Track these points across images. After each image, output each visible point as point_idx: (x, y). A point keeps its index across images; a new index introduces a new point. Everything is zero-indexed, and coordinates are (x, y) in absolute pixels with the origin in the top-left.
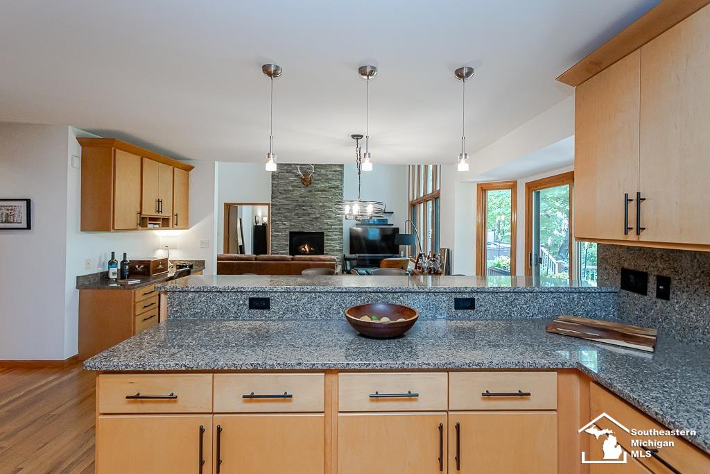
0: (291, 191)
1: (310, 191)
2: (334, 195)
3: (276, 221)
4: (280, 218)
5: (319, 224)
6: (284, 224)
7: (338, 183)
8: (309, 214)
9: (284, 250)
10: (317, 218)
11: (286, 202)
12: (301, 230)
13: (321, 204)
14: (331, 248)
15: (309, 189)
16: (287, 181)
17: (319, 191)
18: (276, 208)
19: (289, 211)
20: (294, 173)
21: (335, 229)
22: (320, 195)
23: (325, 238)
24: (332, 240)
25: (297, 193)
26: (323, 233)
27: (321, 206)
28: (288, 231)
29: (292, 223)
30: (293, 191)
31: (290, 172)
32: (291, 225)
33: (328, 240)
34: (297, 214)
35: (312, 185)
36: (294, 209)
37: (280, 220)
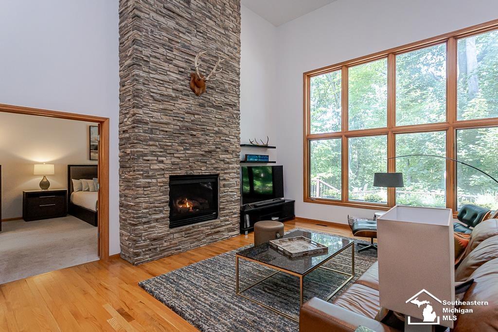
0: (173, 99)
1: (201, 105)
2: (231, 117)
3: (146, 155)
4: (153, 148)
5: (213, 161)
6: (162, 162)
7: (234, 99)
8: (200, 143)
9: (161, 211)
10: (210, 152)
11: (165, 119)
12: (189, 172)
13: (216, 129)
14: (228, 198)
15: (201, 101)
16: (166, 78)
17: (213, 106)
18: (146, 127)
19: (172, 135)
20: (175, 65)
21: (233, 168)
22: (214, 114)
23: (222, 183)
24: (229, 186)
25: (182, 105)
26: (218, 175)
27: (217, 133)
28: (167, 176)
29: (174, 160)
30: (175, 99)
31: (169, 61)
32: (173, 164)
33: (224, 186)
34: (182, 143)
35: (204, 95)
36: (179, 132)
37: (152, 153)
